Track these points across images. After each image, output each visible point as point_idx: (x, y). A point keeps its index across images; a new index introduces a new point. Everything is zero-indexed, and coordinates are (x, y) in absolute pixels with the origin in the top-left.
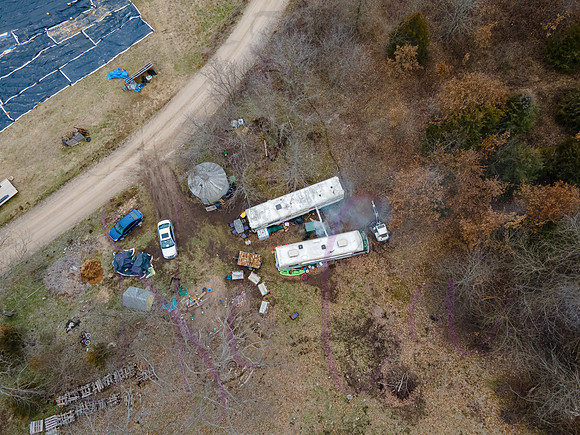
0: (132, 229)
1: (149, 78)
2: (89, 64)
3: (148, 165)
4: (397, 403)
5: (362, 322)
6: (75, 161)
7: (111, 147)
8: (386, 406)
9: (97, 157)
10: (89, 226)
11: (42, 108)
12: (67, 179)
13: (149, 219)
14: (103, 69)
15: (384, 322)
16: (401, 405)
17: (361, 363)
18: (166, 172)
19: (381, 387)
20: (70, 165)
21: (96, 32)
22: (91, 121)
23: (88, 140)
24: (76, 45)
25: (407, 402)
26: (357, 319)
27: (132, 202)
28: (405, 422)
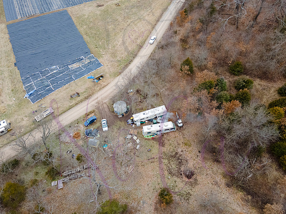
0: (92, 122)
1: (101, 78)
2: (82, 74)
3: (99, 104)
4: (187, 180)
5: (174, 153)
6: (74, 102)
7: (86, 98)
8: (183, 181)
9: (81, 101)
10: (78, 122)
11: (65, 87)
12: (71, 108)
13: (98, 120)
14: (86, 76)
15: (182, 153)
16: (189, 181)
17: (174, 166)
18: (105, 106)
19: (181, 175)
20: (72, 104)
21: (84, 66)
22: (80, 91)
23: (79, 96)
24: (78, 70)
25: (191, 180)
26: (172, 152)
27: (93, 114)
28: (190, 187)
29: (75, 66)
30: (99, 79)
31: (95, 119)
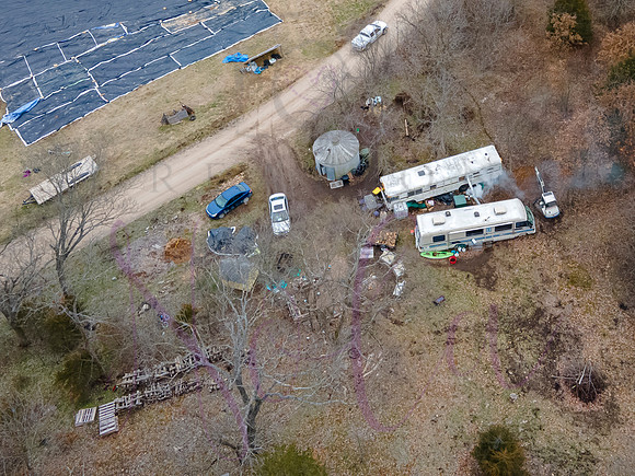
0: (235, 204)
1: (272, 61)
2: (206, 49)
3: (261, 144)
4: (579, 406)
5: (530, 312)
6: (172, 139)
7: (218, 126)
8: (564, 410)
9: (200, 136)
10: (183, 203)
11: (143, 90)
12: (159, 158)
13: (258, 196)
14: (221, 55)
15: (558, 311)
16: (585, 409)
17: (529, 357)
18: (283, 150)
19: (557, 387)
20: (167, 143)
21: (215, 25)
22: (197, 101)
23: (193, 119)
24: (191, 34)
25: (595, 407)
26: (522, 309)
27: (240, 178)
28: (592, 431)
29: (183, 22)
30: (267, 64)
31: (247, 194)
